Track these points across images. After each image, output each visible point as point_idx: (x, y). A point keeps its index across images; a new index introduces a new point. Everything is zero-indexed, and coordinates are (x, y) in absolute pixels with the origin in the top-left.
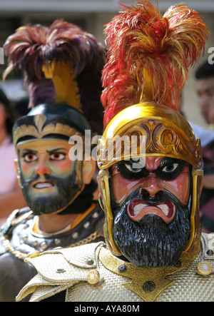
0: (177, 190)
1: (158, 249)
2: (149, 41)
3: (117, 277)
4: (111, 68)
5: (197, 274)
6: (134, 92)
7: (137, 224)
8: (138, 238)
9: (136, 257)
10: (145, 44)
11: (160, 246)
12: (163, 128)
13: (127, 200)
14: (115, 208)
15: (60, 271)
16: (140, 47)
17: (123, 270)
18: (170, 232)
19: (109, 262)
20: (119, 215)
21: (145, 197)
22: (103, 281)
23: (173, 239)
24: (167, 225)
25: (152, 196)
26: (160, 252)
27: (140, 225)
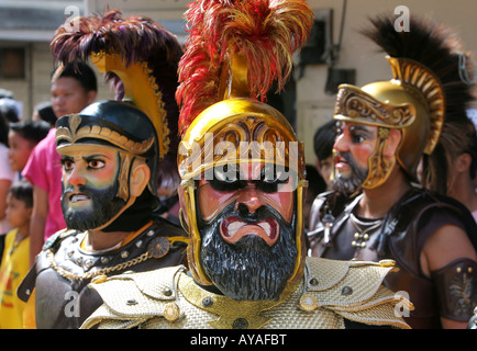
0: (280, 204)
1: (260, 278)
2: (248, 20)
3: (200, 312)
4: (188, 60)
5: (298, 309)
6: (215, 88)
7: (232, 246)
8: (234, 264)
9: (233, 288)
10: (243, 24)
11: (263, 275)
12: (266, 128)
13: (219, 217)
14: (203, 226)
15: (131, 303)
16: (236, 28)
17: (208, 304)
18: (273, 257)
19: (191, 293)
20: (209, 236)
21: (244, 214)
22: (184, 317)
23: (279, 266)
24: (270, 248)
25: (252, 213)
26: (263, 282)
27: (237, 248)
